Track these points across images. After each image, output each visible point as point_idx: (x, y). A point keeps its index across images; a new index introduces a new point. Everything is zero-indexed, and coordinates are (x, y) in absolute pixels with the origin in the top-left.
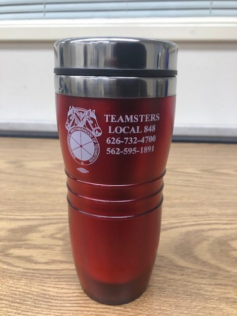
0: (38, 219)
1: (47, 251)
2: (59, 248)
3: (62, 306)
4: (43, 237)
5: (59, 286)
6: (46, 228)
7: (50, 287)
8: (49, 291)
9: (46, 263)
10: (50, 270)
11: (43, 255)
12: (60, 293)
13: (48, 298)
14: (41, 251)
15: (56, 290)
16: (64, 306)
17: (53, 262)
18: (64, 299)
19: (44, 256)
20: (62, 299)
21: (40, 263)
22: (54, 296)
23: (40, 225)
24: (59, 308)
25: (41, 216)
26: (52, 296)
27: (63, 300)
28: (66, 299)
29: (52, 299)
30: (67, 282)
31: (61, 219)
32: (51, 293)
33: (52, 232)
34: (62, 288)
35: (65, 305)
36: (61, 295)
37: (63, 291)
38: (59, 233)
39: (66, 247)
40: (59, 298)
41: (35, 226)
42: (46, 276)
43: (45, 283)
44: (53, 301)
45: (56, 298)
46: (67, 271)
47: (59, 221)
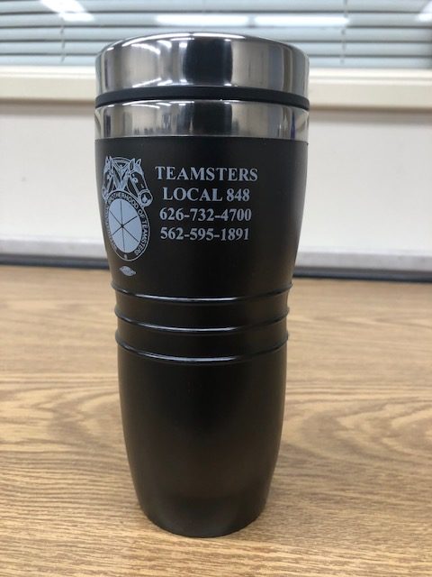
0: (18, 382)
1: (24, 426)
2: (45, 423)
3: (32, 502)
4: (21, 407)
5: (33, 474)
6: (28, 395)
7: (17, 475)
8: (14, 480)
9: (17, 443)
10: (21, 453)
11: (16, 431)
12: (32, 484)
13: (11, 491)
14: (13, 426)
15: (27, 480)
16: (36, 502)
17: (31, 441)
18: (38, 491)
19: (17, 434)
20: (35, 491)
21: (7, 443)
22: (22, 488)
23: (19, 391)
24: (26, 504)
25: (22, 378)
26: (19, 487)
27: (37, 493)
28: (42, 491)
29: (18, 492)
30: (49, 469)
31: (56, 383)
32: (18, 484)
33: (37, 401)
34: (38, 478)
35: (38, 500)
36: (34, 486)
37: (39, 481)
38: (50, 402)
39: (57, 422)
40: (30, 491)
41: (10, 392)
42: (14, 461)
43: (10, 470)
44: (19, 494)
45: (23, 490)
46: (51, 454)
47: (53, 385)
